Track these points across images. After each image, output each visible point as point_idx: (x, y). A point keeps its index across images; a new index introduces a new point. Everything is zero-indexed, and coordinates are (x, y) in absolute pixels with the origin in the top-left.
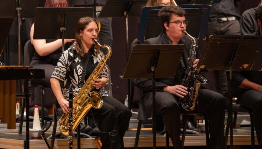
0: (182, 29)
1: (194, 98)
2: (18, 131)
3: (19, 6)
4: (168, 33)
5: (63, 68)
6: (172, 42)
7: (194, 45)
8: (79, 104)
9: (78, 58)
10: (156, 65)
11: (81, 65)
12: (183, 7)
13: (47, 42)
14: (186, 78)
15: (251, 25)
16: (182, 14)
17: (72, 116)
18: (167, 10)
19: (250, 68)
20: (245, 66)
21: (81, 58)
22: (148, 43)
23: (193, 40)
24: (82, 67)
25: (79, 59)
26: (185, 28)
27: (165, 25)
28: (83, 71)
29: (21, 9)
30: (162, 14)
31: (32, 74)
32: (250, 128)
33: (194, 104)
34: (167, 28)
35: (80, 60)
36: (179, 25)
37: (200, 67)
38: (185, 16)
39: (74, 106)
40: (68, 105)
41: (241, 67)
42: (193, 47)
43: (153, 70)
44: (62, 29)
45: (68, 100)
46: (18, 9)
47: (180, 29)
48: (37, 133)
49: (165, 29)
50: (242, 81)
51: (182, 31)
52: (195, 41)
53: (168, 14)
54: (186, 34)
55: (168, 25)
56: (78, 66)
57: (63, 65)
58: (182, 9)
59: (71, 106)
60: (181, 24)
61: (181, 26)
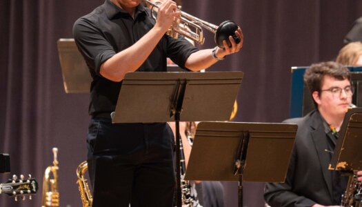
0: (344, 102)
6: (329, 125)
10: (244, 158)
27: (315, 95)
30: (310, 77)
34: (318, 101)
47: (339, 101)
53: (318, 76)
55: (320, 96)
60: (341, 92)
61: (342, 97)
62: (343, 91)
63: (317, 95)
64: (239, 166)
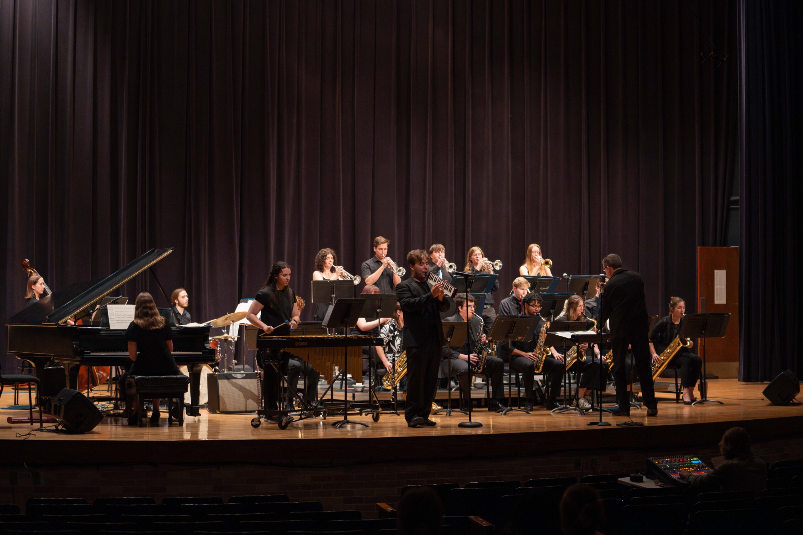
0: (472, 312)
1: (482, 363)
2: (339, 387)
3: (333, 294)
4: (461, 314)
5: (385, 338)
7: (482, 324)
8: (400, 366)
9: (396, 332)
10: (451, 337)
11: (399, 337)
12: (472, 295)
13: (367, 321)
14: (476, 348)
15: (508, 310)
16: (473, 301)
17: (394, 375)
18: (461, 297)
19: (522, 340)
20: (520, 338)
21: (399, 331)
22: (448, 320)
23: (481, 320)
24: (400, 339)
25: (398, 332)
26: (474, 311)
27: (460, 308)
28: (401, 341)
29: (335, 296)
30: (457, 299)
31: (375, 342)
32: (508, 386)
33: (481, 367)
34: (461, 310)
35: (398, 334)
37: (488, 339)
38: (475, 302)
39: (396, 367)
40: (392, 366)
42: (481, 325)
43: (449, 340)
44: (378, 310)
45: (391, 363)
46: (332, 296)
48: (361, 388)
49: (459, 311)
50: (513, 350)
53: (463, 300)
54: (476, 316)
55: (462, 308)
56: (397, 338)
57: (386, 336)
58: (472, 296)
59: (394, 367)
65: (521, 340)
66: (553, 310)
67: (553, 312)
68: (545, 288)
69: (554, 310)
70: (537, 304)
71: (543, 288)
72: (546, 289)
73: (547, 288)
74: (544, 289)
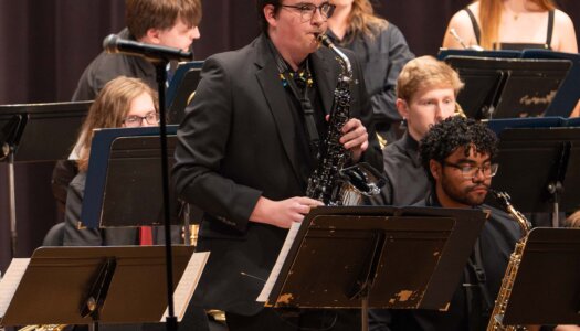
0: (316, 29)
4: (274, 36)
10: (103, 296)
19: (418, 299)
20: (404, 295)
27: (268, 11)
34: (271, 21)
36: (307, 16)
41: (392, 301)
47: (309, 27)
51: (316, 34)
52: (349, 66)
54: (327, 45)
55: (276, 13)
60: (315, 12)
61: (314, 21)
62: (318, 10)
63: (269, 11)
64: (92, 308)
65: (409, 301)
66: (559, 185)
67: (557, 191)
68: (540, 96)
69: (562, 183)
70: (475, 155)
71: (530, 97)
72: (544, 100)
73: (549, 98)
74: (536, 100)
